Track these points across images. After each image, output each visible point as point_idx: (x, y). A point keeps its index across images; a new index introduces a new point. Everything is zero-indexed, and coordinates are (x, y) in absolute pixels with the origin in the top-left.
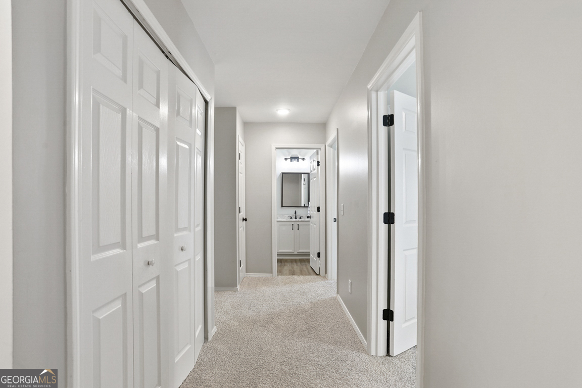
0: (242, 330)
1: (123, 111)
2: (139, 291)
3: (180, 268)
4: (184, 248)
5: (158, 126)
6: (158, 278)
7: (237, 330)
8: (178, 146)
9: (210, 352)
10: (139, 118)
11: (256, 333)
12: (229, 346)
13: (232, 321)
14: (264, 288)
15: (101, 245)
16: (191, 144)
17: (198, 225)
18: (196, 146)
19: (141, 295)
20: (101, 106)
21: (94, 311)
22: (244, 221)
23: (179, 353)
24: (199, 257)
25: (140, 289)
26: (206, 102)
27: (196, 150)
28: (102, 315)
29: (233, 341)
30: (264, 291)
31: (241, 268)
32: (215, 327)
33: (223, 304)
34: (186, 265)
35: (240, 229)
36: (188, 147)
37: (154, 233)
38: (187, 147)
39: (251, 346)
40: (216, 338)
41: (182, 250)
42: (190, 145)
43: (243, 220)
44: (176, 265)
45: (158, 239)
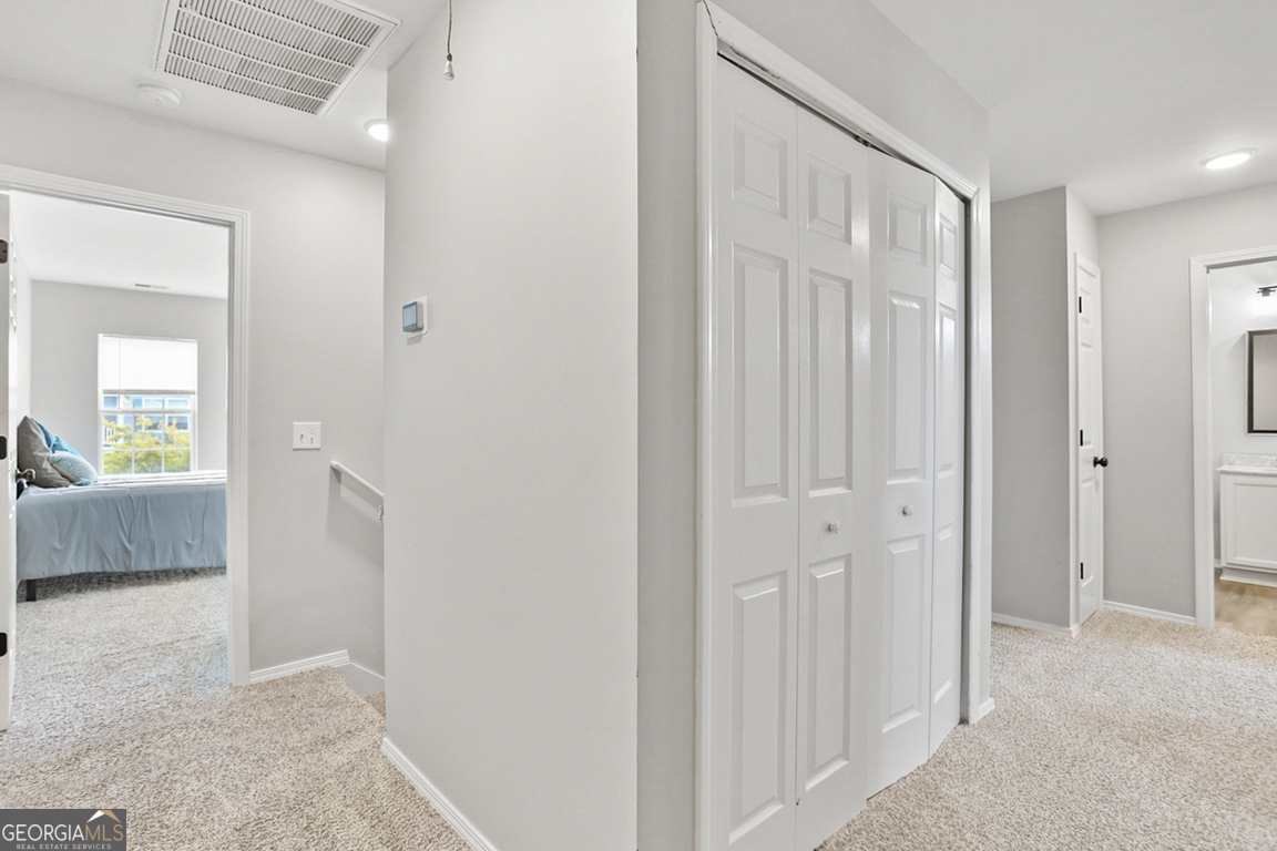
0: (1063, 730)
1: (783, 266)
2: (811, 573)
3: (897, 549)
4: (907, 511)
5: (850, 278)
6: (848, 558)
7: (1049, 725)
8: (893, 307)
9: (970, 746)
10: (812, 270)
11: (1103, 748)
12: (1020, 750)
13: (1040, 702)
14: (1155, 649)
15: (746, 485)
16: (924, 299)
17: (946, 467)
18: (938, 300)
19: (814, 582)
20: (746, 267)
21: (737, 585)
22: (1099, 466)
23: (892, 717)
24: (950, 536)
25: (813, 571)
26: (966, 202)
27: (938, 308)
28: (748, 595)
29: (1031, 745)
30: (1156, 657)
31: (1084, 583)
32: (992, 700)
33: (1023, 657)
34: (913, 546)
35: (1084, 486)
36: (918, 307)
37: (843, 474)
38: (916, 306)
39: (1082, 773)
40: (988, 722)
41: (904, 513)
42: (922, 301)
43: (1096, 462)
44: (888, 542)
45: (849, 486)
